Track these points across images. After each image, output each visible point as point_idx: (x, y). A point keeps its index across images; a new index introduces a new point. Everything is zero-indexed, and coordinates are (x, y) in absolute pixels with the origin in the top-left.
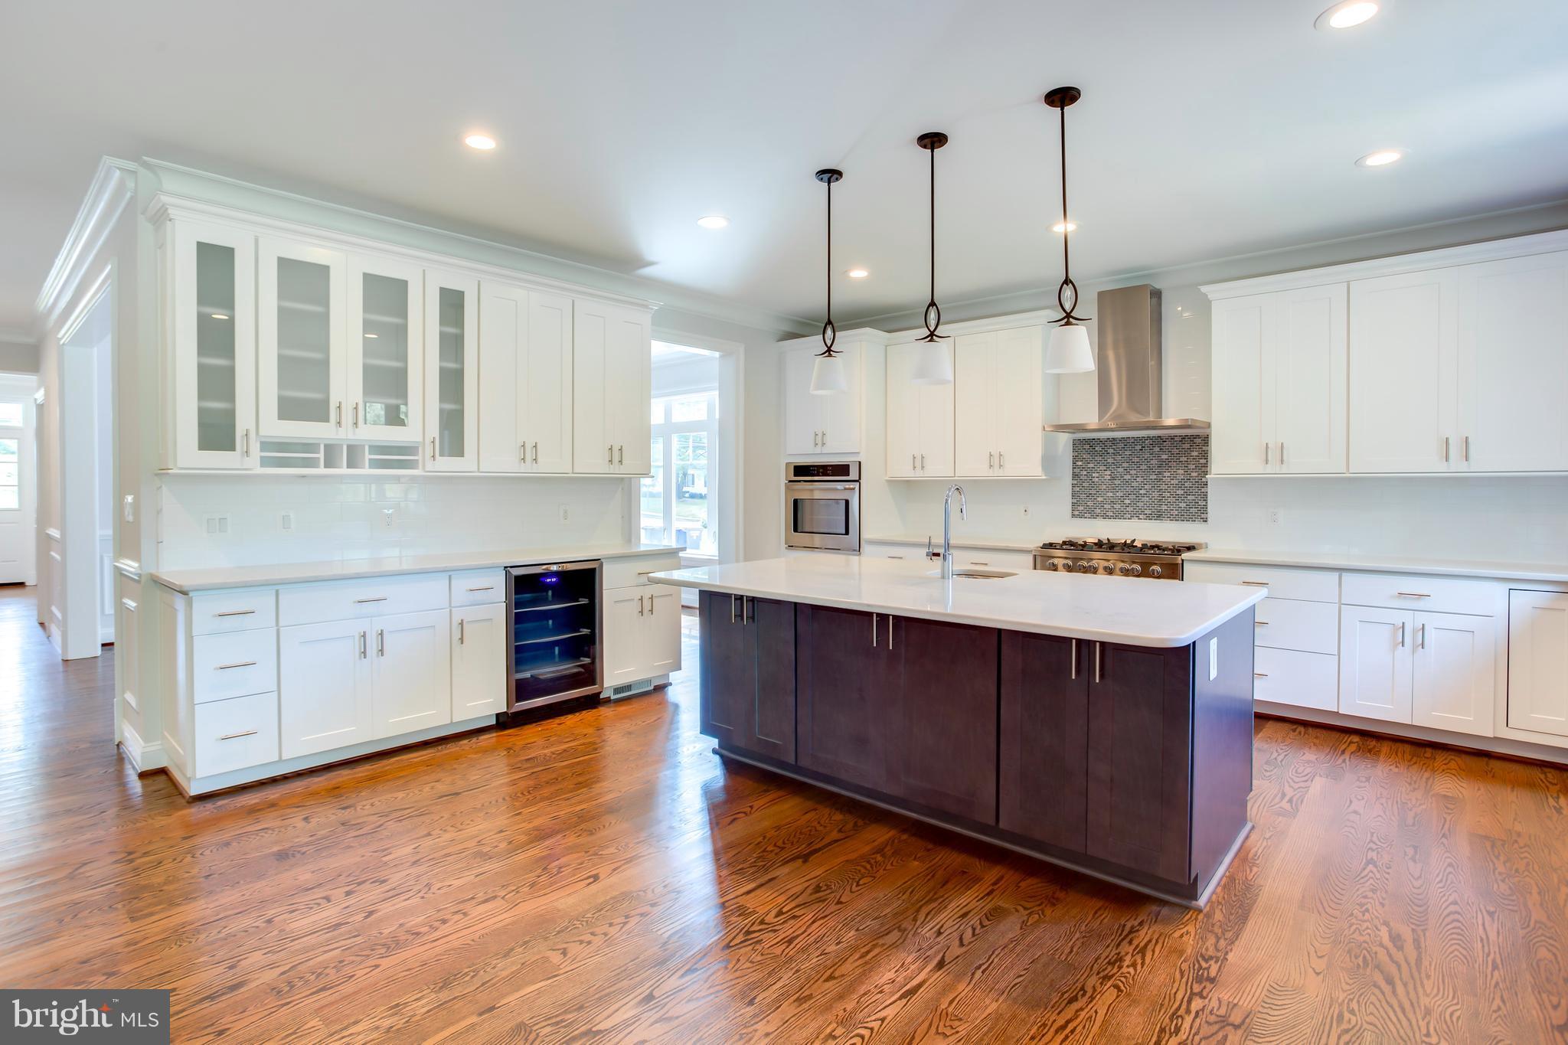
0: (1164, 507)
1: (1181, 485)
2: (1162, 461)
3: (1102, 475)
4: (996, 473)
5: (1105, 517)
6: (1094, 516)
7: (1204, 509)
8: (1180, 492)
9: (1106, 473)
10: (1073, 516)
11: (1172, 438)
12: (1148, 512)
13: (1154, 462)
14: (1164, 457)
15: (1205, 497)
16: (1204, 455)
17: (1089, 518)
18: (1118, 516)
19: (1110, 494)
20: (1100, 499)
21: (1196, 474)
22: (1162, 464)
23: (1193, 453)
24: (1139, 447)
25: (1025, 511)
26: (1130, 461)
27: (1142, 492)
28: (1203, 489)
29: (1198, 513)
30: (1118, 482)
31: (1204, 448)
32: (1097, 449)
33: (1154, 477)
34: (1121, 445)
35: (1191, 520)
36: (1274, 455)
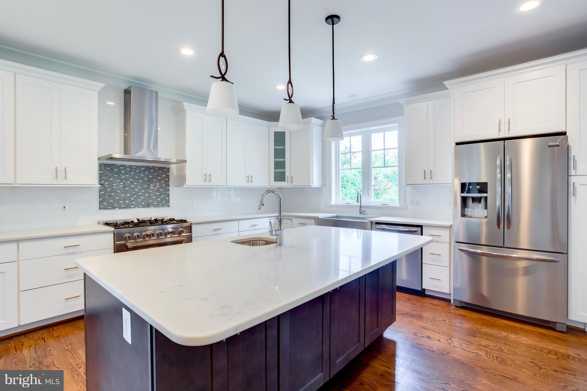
0: (151, 201)
1: (158, 191)
2: (149, 178)
3: (117, 185)
4: (61, 182)
5: (120, 208)
6: (114, 208)
7: (168, 201)
8: (158, 194)
9: (121, 183)
10: (100, 208)
11: (154, 168)
12: (143, 204)
13: (146, 179)
14: (151, 176)
15: (168, 195)
16: (168, 176)
17: (111, 209)
18: (127, 207)
19: (123, 195)
20: (117, 198)
21: (164, 185)
22: (149, 180)
23: (163, 176)
24: (138, 171)
25: (64, 208)
26: (133, 178)
27: (140, 194)
28: (168, 192)
29: (165, 202)
30: (127, 189)
31: (168, 173)
32: (115, 170)
33: (146, 186)
34: (129, 169)
35: (163, 206)
36: (208, 178)
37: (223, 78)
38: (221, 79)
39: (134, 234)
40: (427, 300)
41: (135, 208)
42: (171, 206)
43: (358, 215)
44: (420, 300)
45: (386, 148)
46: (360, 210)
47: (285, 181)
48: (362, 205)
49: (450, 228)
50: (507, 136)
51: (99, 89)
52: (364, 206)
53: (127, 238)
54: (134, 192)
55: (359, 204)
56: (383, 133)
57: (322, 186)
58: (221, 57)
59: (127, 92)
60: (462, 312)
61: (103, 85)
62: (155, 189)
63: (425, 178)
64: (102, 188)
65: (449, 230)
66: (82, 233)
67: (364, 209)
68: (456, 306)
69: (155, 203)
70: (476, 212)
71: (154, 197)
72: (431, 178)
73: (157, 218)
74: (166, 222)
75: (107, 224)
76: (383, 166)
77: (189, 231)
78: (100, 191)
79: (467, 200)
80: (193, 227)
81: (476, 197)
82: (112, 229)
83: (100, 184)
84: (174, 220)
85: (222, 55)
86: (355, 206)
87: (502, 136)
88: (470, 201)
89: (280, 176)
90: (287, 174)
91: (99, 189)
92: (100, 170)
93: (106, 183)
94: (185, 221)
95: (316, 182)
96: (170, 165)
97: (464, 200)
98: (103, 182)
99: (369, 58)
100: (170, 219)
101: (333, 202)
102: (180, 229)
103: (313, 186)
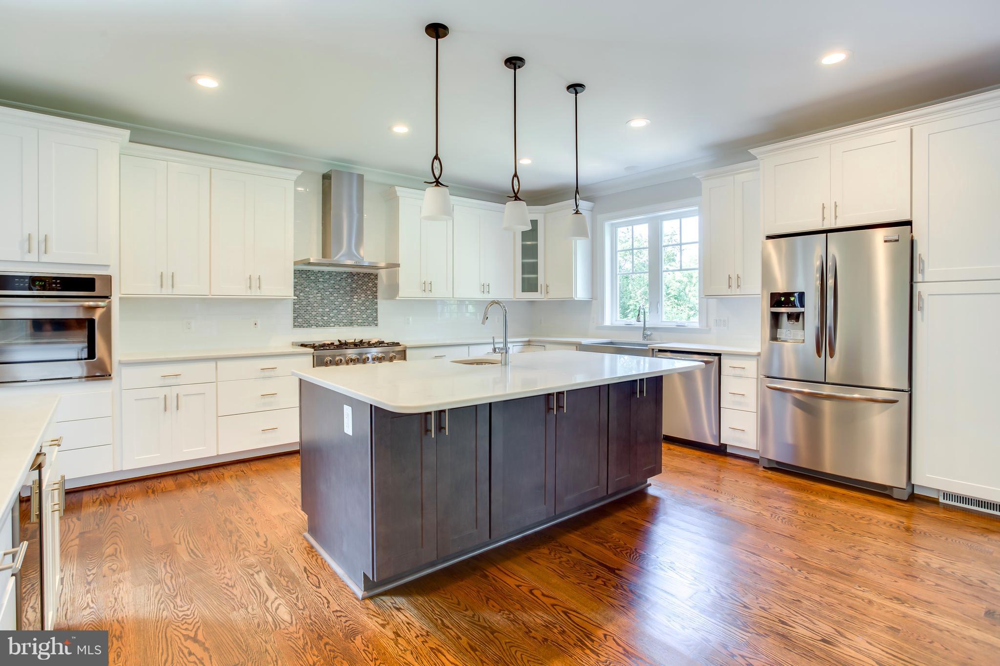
0: (354, 318)
1: (363, 304)
2: (352, 288)
3: (315, 297)
4: (255, 293)
5: (317, 326)
6: (310, 326)
7: (376, 318)
8: (363, 308)
9: (318, 295)
10: (295, 326)
11: (358, 274)
12: (345, 321)
13: (348, 289)
14: (354, 286)
15: (376, 312)
16: (375, 285)
17: (306, 327)
18: (326, 325)
19: (320, 310)
20: (314, 313)
21: (371, 297)
22: (353, 291)
23: (369, 284)
24: (339, 279)
25: (255, 324)
26: (334, 288)
27: (341, 308)
28: (375, 307)
29: (373, 321)
30: (325, 301)
31: (376, 281)
32: (311, 278)
33: (349, 298)
34: (327, 277)
35: (369, 325)
36: (428, 287)
37: (438, 183)
38: (435, 184)
39: (336, 358)
40: (729, 460)
41: (334, 326)
42: (379, 324)
43: (641, 341)
44: (716, 459)
45: (683, 242)
46: (643, 334)
47: (537, 291)
48: (647, 326)
49: (758, 357)
50: (833, 226)
51: (295, 178)
52: (650, 328)
53: (329, 363)
54: (333, 306)
55: (641, 324)
56: (679, 220)
57: (591, 299)
58: (435, 160)
59: (326, 177)
60: (770, 474)
61: (299, 173)
62: (360, 302)
63: (730, 286)
64: (296, 301)
65: (756, 359)
66: (278, 354)
67: (649, 333)
68: (764, 467)
69: (359, 321)
70: (792, 334)
71: (358, 313)
72: (738, 286)
73: (362, 340)
74: (373, 344)
75: (303, 345)
76: (679, 268)
77: (403, 358)
78: (295, 304)
79: (780, 318)
80: (408, 352)
81: (791, 313)
82: (312, 350)
83: (294, 296)
84: (383, 342)
85: (436, 157)
86: (638, 328)
87: (827, 226)
88: (785, 318)
89: (530, 285)
90: (541, 281)
91: (293, 301)
92: (295, 278)
93: (301, 294)
94: (398, 344)
95: (581, 293)
96: (379, 270)
97: (776, 317)
98: (298, 293)
99: (639, 123)
100: (378, 342)
101: (607, 322)
102: (391, 355)
103: (576, 299)
